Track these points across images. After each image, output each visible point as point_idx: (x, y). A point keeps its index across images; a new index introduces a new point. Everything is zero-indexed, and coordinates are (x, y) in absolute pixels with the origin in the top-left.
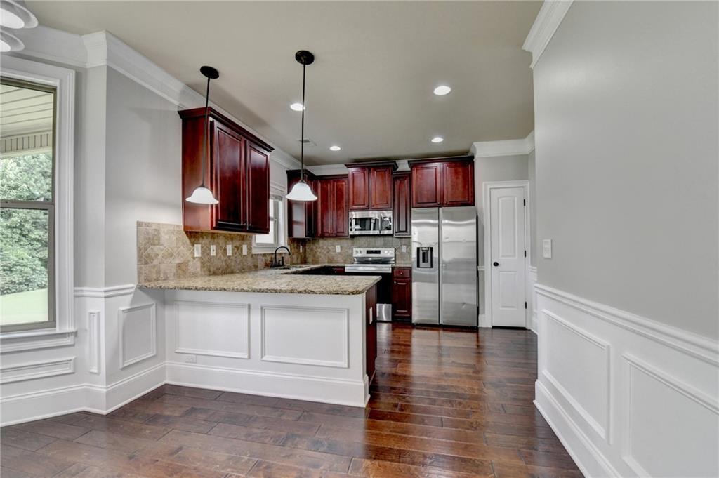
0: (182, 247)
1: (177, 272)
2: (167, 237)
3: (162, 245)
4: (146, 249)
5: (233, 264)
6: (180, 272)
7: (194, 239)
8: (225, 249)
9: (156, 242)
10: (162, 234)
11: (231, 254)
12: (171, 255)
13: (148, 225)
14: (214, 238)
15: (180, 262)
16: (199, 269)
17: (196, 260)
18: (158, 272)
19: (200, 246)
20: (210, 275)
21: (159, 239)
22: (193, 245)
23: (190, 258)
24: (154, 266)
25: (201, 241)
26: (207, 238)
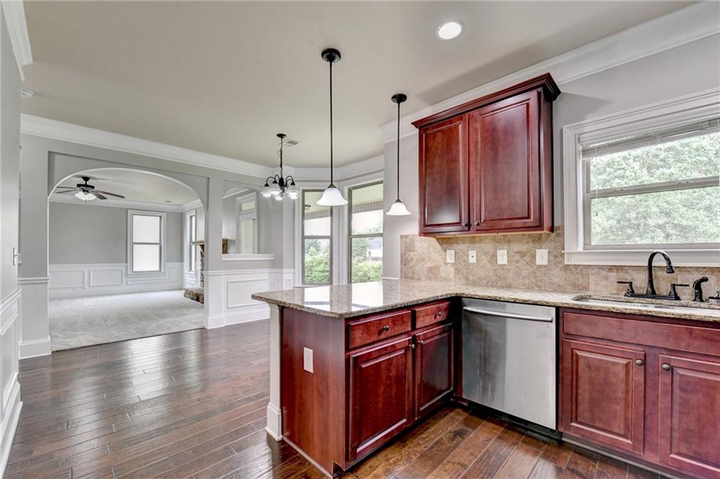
0: (433, 253)
1: (428, 274)
2: (420, 244)
3: (416, 251)
4: (405, 255)
5: (510, 275)
6: (431, 275)
7: (446, 246)
8: (494, 256)
9: (412, 249)
10: (416, 242)
11: (505, 262)
12: (423, 260)
13: (406, 237)
14: (474, 243)
15: (431, 266)
16: (452, 275)
17: (449, 265)
18: (413, 273)
19: (453, 252)
20: (467, 284)
21: (413, 247)
22: (445, 251)
23: (441, 262)
24: (410, 268)
25: (455, 246)
26: (463, 243)
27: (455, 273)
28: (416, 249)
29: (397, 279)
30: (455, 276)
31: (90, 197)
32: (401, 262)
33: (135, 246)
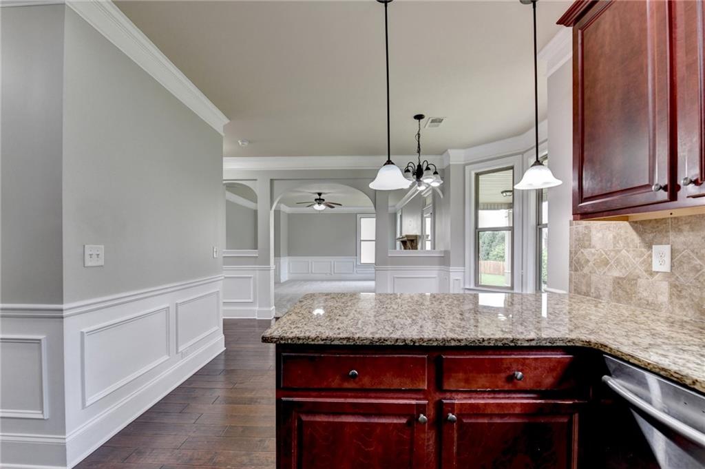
0: (624, 251)
1: (614, 290)
2: (600, 235)
3: (594, 247)
4: (576, 253)
6: (620, 292)
7: (651, 236)
9: (587, 243)
12: (606, 263)
15: (618, 275)
16: (664, 298)
17: (656, 277)
18: (589, 285)
19: (666, 249)
21: (590, 240)
22: (650, 247)
23: (640, 270)
24: (584, 276)
25: (672, 236)
26: (692, 229)
27: (671, 295)
28: (593, 243)
29: (565, 292)
30: (671, 303)
31: (322, 207)
32: (570, 266)
33: (362, 242)
